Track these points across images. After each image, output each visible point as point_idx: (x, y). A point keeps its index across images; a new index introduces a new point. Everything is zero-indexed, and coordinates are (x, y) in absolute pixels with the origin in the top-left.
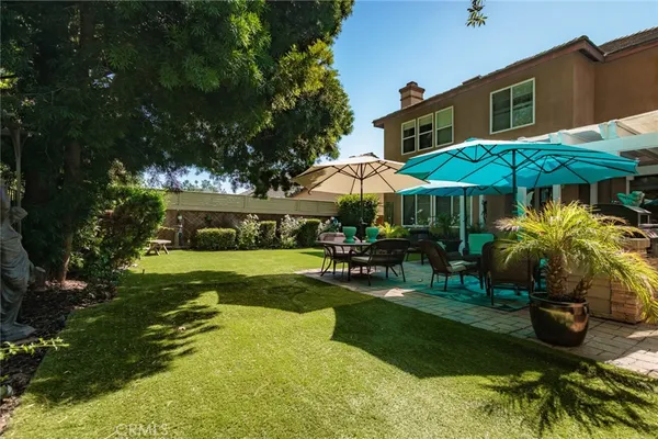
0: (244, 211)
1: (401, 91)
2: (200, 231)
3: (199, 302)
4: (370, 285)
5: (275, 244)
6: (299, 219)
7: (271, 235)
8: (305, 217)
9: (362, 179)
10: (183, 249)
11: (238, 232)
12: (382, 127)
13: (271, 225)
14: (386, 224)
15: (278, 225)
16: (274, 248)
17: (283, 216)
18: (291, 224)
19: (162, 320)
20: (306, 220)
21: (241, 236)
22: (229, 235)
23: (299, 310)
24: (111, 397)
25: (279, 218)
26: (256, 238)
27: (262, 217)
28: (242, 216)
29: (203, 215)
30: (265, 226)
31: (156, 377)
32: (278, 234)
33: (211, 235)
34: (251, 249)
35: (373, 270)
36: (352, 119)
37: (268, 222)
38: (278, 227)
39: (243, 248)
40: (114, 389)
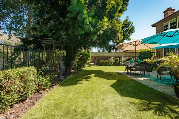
0: (111, 56)
1: (164, 12)
2: (100, 61)
3: (90, 76)
4: (135, 76)
5: (119, 64)
6: (126, 58)
7: (118, 62)
8: (127, 57)
9: (136, 46)
10: (97, 65)
11: (109, 62)
12: (155, 26)
13: (118, 59)
14: (148, 58)
15: (120, 59)
16: (118, 66)
17: (121, 57)
18: (123, 59)
19: (82, 78)
20: (128, 58)
21: (110, 62)
22: (107, 62)
23: (108, 79)
24: (67, 87)
25: (120, 58)
26: (113, 63)
27: (115, 57)
28: (110, 57)
29: (101, 57)
30: (116, 60)
31: (74, 86)
32: (120, 62)
33: (103, 62)
34: (112, 66)
35: (142, 72)
36: (134, 28)
37: (117, 59)
38: (120, 60)
39: (110, 65)
40: (68, 86)
